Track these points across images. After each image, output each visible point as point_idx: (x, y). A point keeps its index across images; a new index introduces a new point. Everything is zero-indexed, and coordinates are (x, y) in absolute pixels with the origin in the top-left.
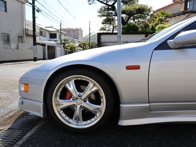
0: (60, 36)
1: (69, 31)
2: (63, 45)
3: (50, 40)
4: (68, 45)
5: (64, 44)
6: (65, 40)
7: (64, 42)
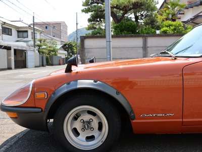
0: (34, 34)
1: (46, 26)
2: (37, 48)
3: (17, 41)
4: (45, 47)
5: (39, 46)
6: (40, 41)
7: (39, 43)
